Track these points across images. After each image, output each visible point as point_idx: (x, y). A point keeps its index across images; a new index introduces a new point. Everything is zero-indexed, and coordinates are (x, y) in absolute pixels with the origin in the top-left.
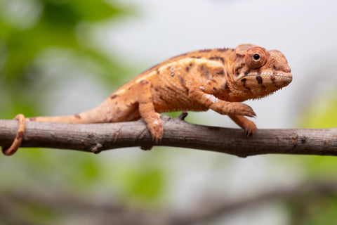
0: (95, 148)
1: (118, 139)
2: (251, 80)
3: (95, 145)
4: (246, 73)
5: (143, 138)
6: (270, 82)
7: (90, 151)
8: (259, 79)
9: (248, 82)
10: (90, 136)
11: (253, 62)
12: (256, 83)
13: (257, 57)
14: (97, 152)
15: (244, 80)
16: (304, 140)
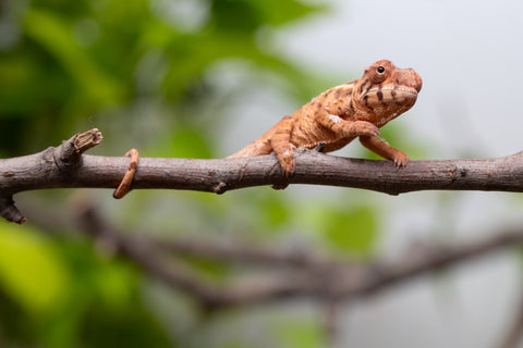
0: (217, 188)
1: (244, 176)
2: (373, 97)
3: (218, 184)
4: (368, 90)
5: (274, 175)
6: (391, 97)
7: (212, 191)
8: (380, 95)
9: (369, 100)
10: (211, 174)
11: (376, 76)
12: (376, 100)
13: (381, 70)
14: (220, 192)
15: (366, 98)
16: (464, 174)
